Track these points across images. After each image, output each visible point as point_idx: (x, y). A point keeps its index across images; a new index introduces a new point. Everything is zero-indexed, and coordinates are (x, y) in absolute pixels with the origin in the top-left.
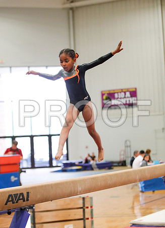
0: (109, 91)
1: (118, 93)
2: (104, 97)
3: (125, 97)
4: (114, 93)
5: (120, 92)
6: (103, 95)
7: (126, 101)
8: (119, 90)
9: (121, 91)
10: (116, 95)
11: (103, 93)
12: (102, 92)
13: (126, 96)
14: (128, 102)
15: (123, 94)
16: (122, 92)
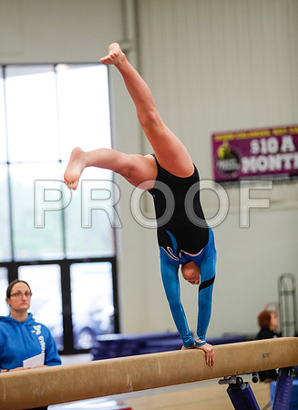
0: (234, 133)
1: (259, 139)
2: (221, 152)
3: (280, 152)
4: (250, 140)
5: (267, 138)
6: (216, 144)
7: (283, 163)
8: (264, 130)
9: (267, 133)
10: (255, 147)
11: (218, 138)
12: (213, 136)
13: (284, 148)
14: (288, 166)
15: (274, 141)
16: (272, 135)
